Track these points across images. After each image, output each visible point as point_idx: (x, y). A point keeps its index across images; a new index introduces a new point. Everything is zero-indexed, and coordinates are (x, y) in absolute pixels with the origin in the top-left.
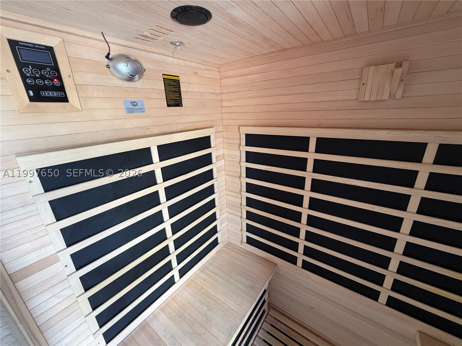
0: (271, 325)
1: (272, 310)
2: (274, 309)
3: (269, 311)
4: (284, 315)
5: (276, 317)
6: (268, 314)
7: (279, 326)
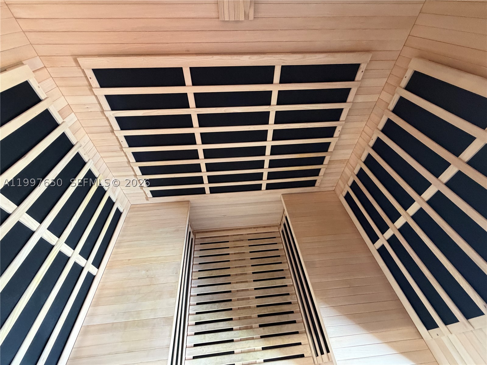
0: (201, 244)
1: (197, 234)
2: (198, 232)
3: (195, 236)
4: (207, 232)
5: (202, 237)
6: (195, 239)
7: (207, 241)
